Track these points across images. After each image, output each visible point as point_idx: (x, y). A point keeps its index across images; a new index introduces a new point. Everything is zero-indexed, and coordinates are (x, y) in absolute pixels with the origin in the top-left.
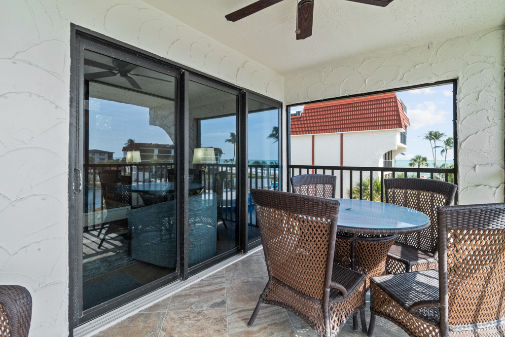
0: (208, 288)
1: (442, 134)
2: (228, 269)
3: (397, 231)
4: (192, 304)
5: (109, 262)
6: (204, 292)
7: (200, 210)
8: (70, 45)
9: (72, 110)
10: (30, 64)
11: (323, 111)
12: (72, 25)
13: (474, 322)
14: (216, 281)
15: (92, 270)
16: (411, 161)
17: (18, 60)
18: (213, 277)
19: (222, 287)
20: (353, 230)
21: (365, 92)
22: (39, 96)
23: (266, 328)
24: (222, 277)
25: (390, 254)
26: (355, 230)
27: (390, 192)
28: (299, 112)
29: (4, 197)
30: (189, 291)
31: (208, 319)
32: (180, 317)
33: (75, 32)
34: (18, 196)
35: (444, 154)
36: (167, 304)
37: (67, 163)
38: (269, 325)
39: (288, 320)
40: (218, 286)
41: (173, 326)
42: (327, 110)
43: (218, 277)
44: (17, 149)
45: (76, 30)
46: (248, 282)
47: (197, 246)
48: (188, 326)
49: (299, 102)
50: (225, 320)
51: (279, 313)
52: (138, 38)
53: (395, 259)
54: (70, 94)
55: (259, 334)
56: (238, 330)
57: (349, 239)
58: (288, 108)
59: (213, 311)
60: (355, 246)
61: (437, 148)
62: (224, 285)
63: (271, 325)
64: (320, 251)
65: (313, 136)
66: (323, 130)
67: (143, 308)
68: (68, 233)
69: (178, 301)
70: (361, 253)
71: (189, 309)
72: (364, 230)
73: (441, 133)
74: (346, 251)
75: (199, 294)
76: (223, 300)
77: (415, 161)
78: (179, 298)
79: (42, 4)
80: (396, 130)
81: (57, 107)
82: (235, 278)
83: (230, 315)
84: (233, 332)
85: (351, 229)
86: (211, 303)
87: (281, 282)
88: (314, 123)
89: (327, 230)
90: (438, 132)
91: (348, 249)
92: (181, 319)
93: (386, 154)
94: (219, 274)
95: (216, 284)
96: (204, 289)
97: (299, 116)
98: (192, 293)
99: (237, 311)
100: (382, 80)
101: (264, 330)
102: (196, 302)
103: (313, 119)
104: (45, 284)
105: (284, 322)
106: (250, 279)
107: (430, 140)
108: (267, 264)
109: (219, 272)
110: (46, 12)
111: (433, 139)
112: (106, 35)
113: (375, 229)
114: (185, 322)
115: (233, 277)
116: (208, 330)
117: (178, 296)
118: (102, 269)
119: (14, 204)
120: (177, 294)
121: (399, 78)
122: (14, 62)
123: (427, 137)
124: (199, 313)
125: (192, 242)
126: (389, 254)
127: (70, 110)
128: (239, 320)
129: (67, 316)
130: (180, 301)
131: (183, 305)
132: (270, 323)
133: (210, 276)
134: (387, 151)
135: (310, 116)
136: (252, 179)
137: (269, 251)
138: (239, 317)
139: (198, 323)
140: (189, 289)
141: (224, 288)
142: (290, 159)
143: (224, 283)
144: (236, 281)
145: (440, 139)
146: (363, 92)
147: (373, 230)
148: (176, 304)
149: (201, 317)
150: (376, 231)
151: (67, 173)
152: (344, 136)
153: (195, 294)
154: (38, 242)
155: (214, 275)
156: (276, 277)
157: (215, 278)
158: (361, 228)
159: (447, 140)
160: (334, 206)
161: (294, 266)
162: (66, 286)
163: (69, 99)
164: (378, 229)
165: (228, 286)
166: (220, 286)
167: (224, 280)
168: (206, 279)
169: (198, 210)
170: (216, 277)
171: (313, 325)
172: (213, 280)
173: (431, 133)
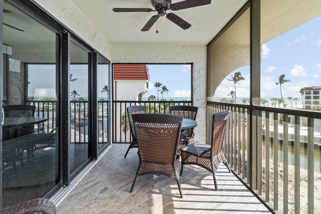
0: (89, 185)
1: (161, 84)
2: (92, 171)
4: (86, 197)
6: (88, 188)
13: (217, 154)
18: (86, 179)
23: (140, 190)
24: (92, 176)
30: (76, 191)
31: (105, 199)
32: (85, 206)
35: (162, 94)
36: (67, 203)
38: (140, 188)
39: (147, 183)
40: (94, 181)
41: (85, 212)
43: (90, 177)
48: (96, 207)
50: (115, 195)
51: (140, 181)
55: (139, 194)
56: (127, 197)
59: (104, 194)
61: (159, 91)
62: (98, 180)
63: (141, 187)
71: (87, 200)
75: (86, 190)
76: (105, 187)
77: (150, 98)
78: (73, 197)
80: (145, 81)
82: (101, 174)
83: (116, 192)
84: (125, 199)
86: (99, 191)
87: (150, 161)
90: (159, 83)
92: (86, 206)
94: (88, 175)
95: (92, 181)
96: (86, 186)
98: (80, 191)
99: (118, 189)
101: (140, 191)
102: (88, 194)
105: (146, 184)
106: (111, 172)
107: (156, 87)
109: (87, 174)
111: (158, 86)
114: (92, 206)
115: (99, 174)
116: (110, 204)
117: (71, 196)
120: (69, 196)
121: (172, 58)
124: (95, 199)
128: (123, 192)
130: (75, 199)
131: (80, 199)
132: (140, 187)
133: (83, 179)
134: (139, 93)
138: (122, 191)
139: (101, 203)
141: (99, 182)
143: (96, 179)
144: (103, 176)
145: (160, 86)
146: (156, 63)
148: (74, 201)
149: (99, 201)
152: (117, 82)
153: (83, 191)
155: (85, 177)
156: (146, 160)
159: (163, 87)
165: (101, 179)
166: (96, 181)
167: (95, 177)
170: (88, 177)
171: (169, 176)
172: (88, 180)
173: (156, 83)
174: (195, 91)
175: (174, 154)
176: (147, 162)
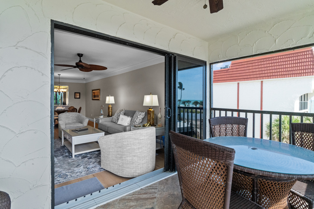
0: (145, 196)
2: (161, 182)
3: (296, 176)
5: (88, 169)
6: (141, 199)
7: (142, 140)
8: (51, 34)
9: (52, 76)
10: (26, 48)
11: (246, 64)
12: (52, 21)
14: (151, 191)
15: (77, 173)
17: (19, 47)
18: (149, 188)
19: (154, 196)
20: (252, 171)
21: (275, 50)
22: (32, 68)
24: (156, 188)
25: (294, 191)
26: (254, 171)
27: (296, 135)
28: (227, 66)
29: (12, 131)
30: (131, 196)
33: (53, 25)
34: (20, 131)
36: (115, 204)
37: (50, 110)
40: (151, 195)
42: (250, 64)
43: (153, 188)
44: (19, 102)
45: (54, 24)
46: (174, 195)
47: (140, 164)
49: (219, 61)
52: (96, 25)
53: (298, 195)
54: (51, 66)
57: (251, 176)
58: (211, 65)
60: (257, 182)
62: (156, 195)
64: (219, 188)
65: (238, 83)
66: (246, 78)
67: (99, 205)
68: (50, 154)
69: (122, 203)
70: (262, 189)
72: (262, 172)
74: (249, 185)
75: (137, 200)
76: (153, 207)
78: (123, 201)
79: (33, 10)
80: (312, 77)
81: (43, 74)
82: (164, 190)
85: (250, 170)
86: (144, 208)
87: (191, 204)
88: (239, 73)
89: (225, 171)
91: (250, 183)
93: (301, 96)
94: (154, 185)
95: (150, 193)
96: (141, 196)
97: (227, 69)
98: (133, 198)
100: (292, 39)
102: (134, 206)
103: (238, 71)
104: (36, 185)
108: (181, 188)
109: (154, 184)
110: (35, 14)
112: (74, 25)
113: (273, 173)
115: (163, 189)
118: (83, 173)
119: (18, 135)
120: (123, 198)
122: (16, 48)
125: (137, 161)
126: (292, 190)
127: (51, 76)
129: (51, 206)
130: (123, 203)
131: (125, 206)
133: (147, 187)
134: (303, 94)
135: (236, 68)
136: (193, 114)
137: (182, 178)
140: (132, 195)
141: (155, 197)
142: (212, 104)
143: (156, 193)
144: (164, 193)
146: (274, 50)
147: (271, 173)
148: (121, 205)
150: (274, 174)
151: (50, 116)
152: (264, 83)
153: (135, 199)
154: (32, 159)
155: (150, 186)
156: (187, 199)
157: (150, 189)
158: (259, 170)
160: (230, 153)
161: (199, 195)
162: (50, 187)
163: (50, 69)
164: (276, 173)
165: (158, 196)
167: (156, 191)
168: (144, 189)
169: (141, 140)
170: (151, 187)
172: (149, 190)
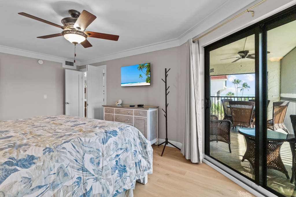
13: (278, 123)
16: (226, 95)
35: (242, 91)
61: (238, 88)
73: (240, 80)
77: (228, 95)
80: (224, 80)
90: (238, 80)
107: (235, 83)
111: (236, 83)
121: (251, 70)
123: (233, 82)
134: (218, 91)
145: (240, 83)
159: (244, 84)
173: (235, 80)
174: (270, 90)
175: (250, 119)
176: (236, 121)
